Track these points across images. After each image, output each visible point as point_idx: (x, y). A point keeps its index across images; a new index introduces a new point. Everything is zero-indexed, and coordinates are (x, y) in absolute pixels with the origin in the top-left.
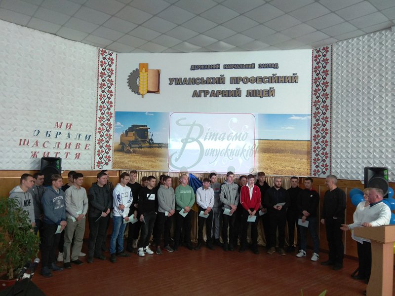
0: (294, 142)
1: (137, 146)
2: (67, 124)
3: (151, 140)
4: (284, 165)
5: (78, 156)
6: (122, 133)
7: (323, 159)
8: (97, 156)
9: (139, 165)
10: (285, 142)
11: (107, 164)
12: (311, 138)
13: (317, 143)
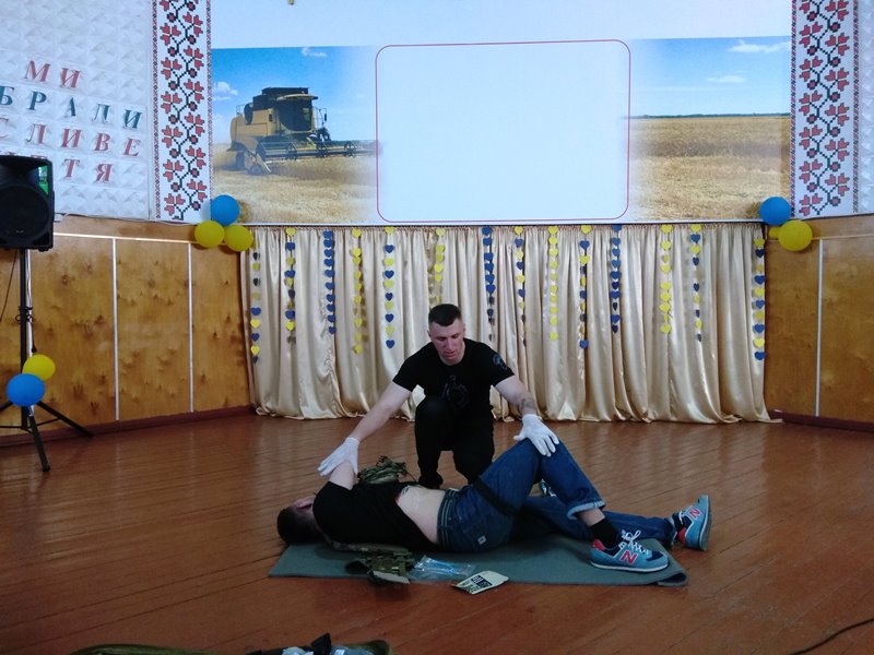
0: (745, 120)
1: (283, 152)
2: (65, 70)
3: (323, 131)
4: (715, 189)
5: (104, 173)
6: (235, 116)
7: (832, 160)
8: (164, 181)
9: (290, 208)
10: (717, 120)
11: (196, 206)
12: (793, 106)
13: (812, 119)
